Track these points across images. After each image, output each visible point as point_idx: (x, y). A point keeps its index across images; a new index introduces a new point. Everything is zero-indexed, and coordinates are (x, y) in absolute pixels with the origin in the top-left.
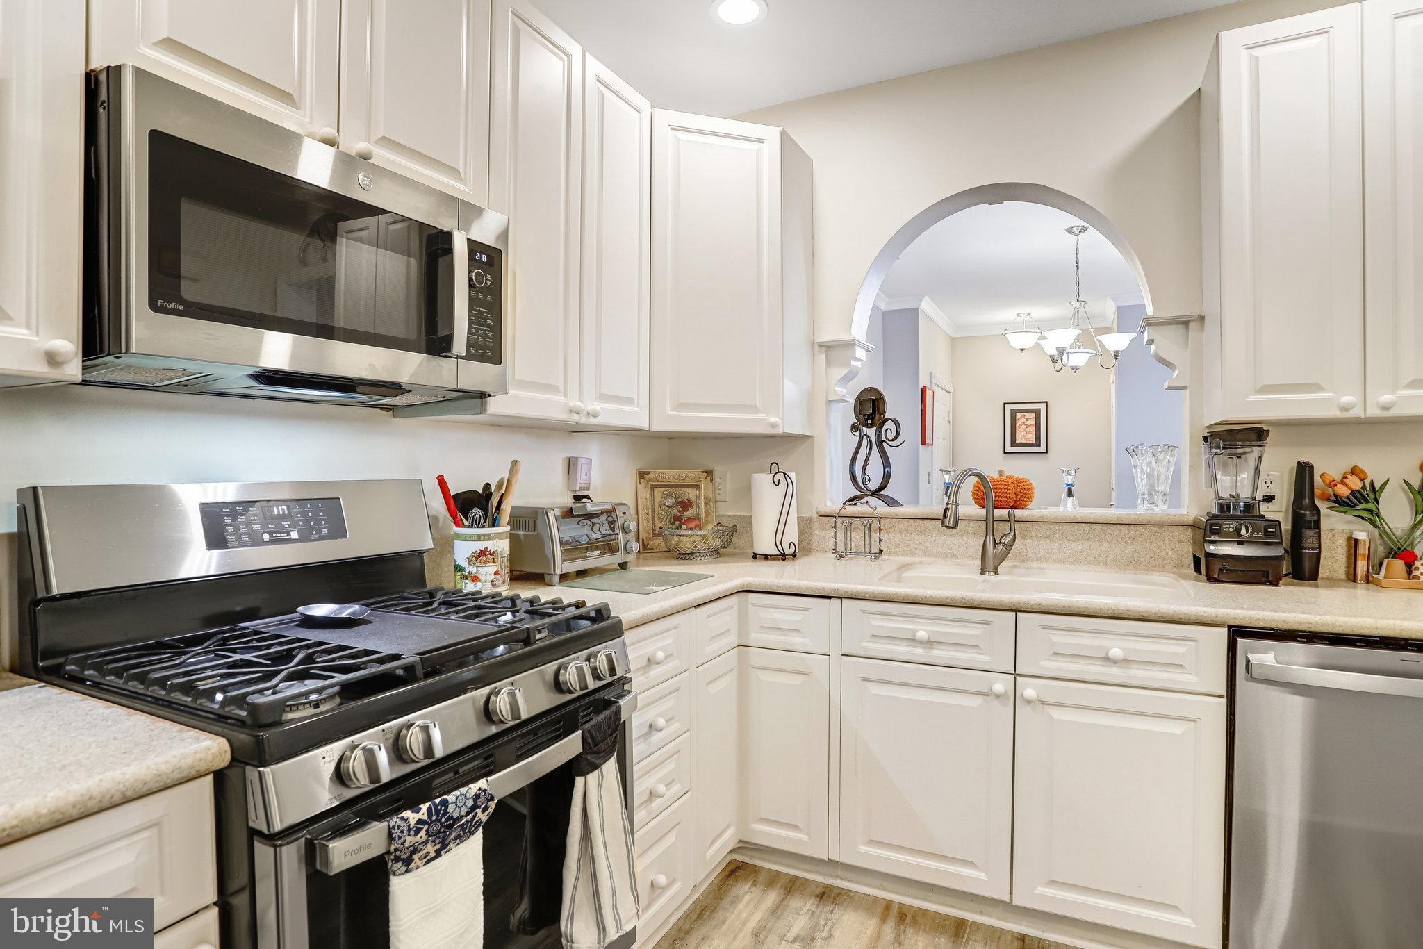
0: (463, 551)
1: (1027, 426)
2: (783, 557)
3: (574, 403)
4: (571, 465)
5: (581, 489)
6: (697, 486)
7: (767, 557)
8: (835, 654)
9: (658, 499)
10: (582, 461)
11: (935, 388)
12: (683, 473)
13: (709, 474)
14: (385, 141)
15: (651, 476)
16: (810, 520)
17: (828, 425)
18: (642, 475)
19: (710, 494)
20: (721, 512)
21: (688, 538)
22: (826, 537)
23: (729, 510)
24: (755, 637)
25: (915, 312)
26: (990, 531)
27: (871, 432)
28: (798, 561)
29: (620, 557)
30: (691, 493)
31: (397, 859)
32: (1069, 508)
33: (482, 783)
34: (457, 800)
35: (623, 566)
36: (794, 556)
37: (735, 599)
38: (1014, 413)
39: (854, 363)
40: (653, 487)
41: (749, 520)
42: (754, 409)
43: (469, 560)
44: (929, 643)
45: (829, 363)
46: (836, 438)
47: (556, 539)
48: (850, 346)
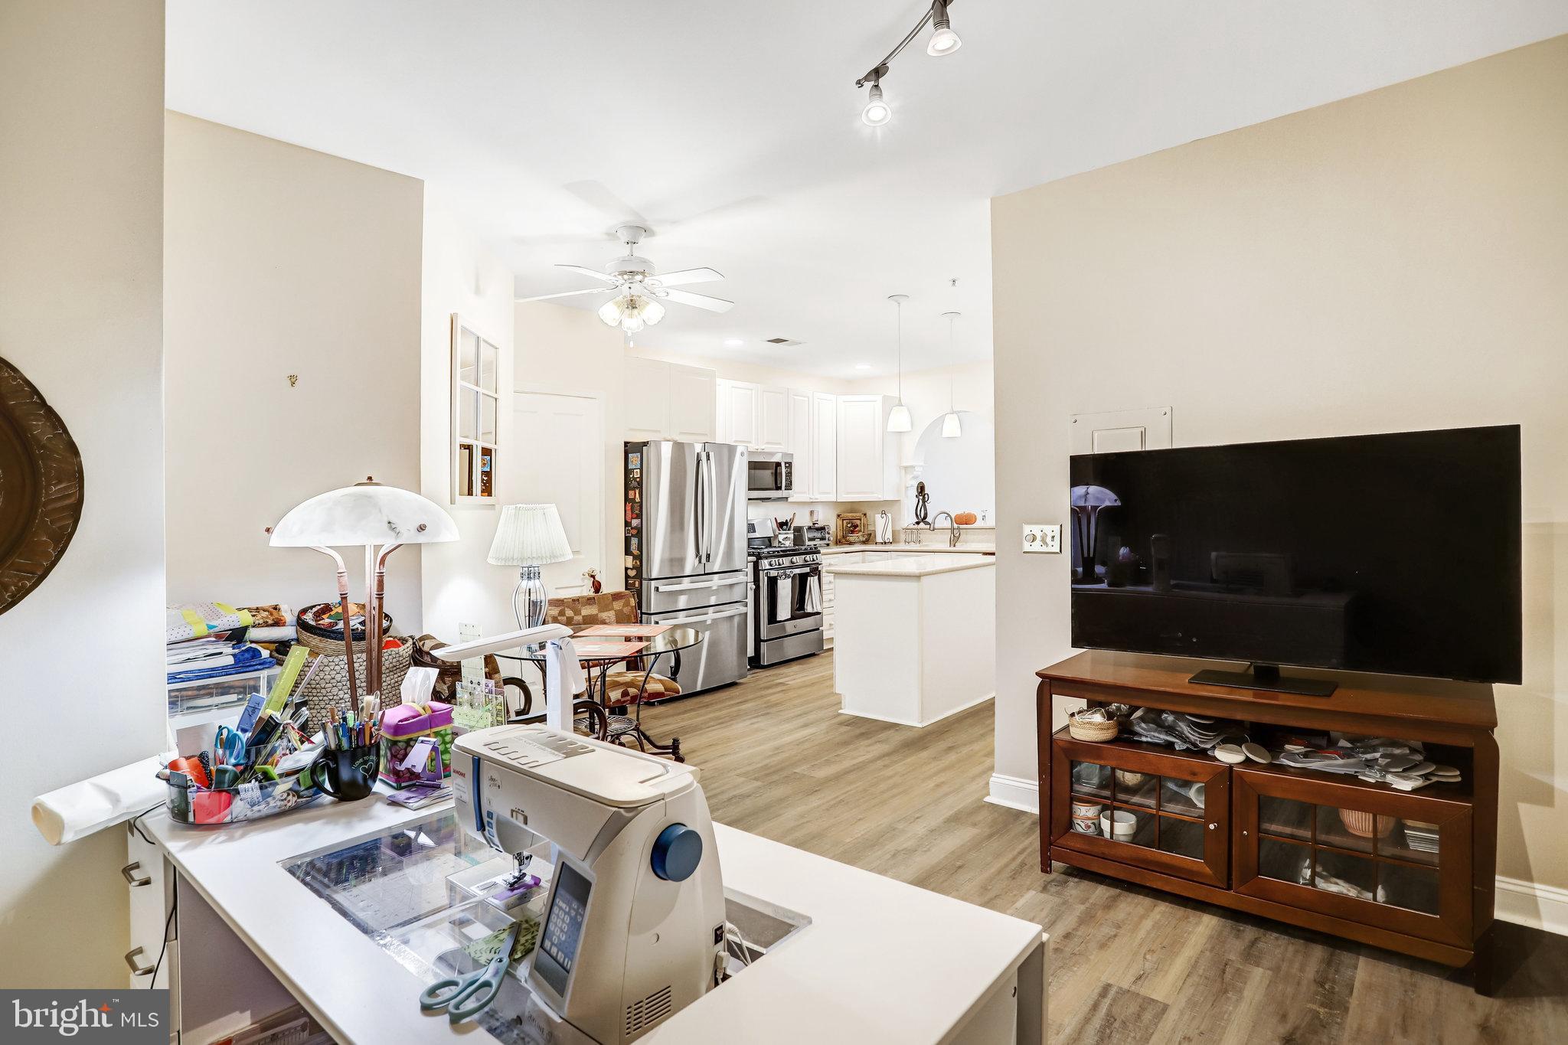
0: (781, 537)
2: (885, 543)
3: (813, 496)
4: (812, 513)
5: (815, 521)
6: (860, 520)
7: (881, 542)
9: (845, 524)
10: (815, 512)
12: (854, 515)
13: (865, 515)
14: (767, 443)
15: (843, 516)
16: (898, 530)
18: (839, 516)
19: (863, 521)
20: (866, 528)
21: (852, 538)
22: (903, 537)
23: (871, 528)
26: (953, 532)
27: (921, 497)
28: (893, 545)
29: (826, 542)
30: (858, 522)
31: (780, 577)
33: (795, 569)
35: (828, 545)
36: (890, 541)
37: (863, 552)
39: (914, 472)
40: (842, 519)
41: (875, 530)
45: (906, 473)
46: (911, 501)
47: (807, 535)
48: (913, 467)
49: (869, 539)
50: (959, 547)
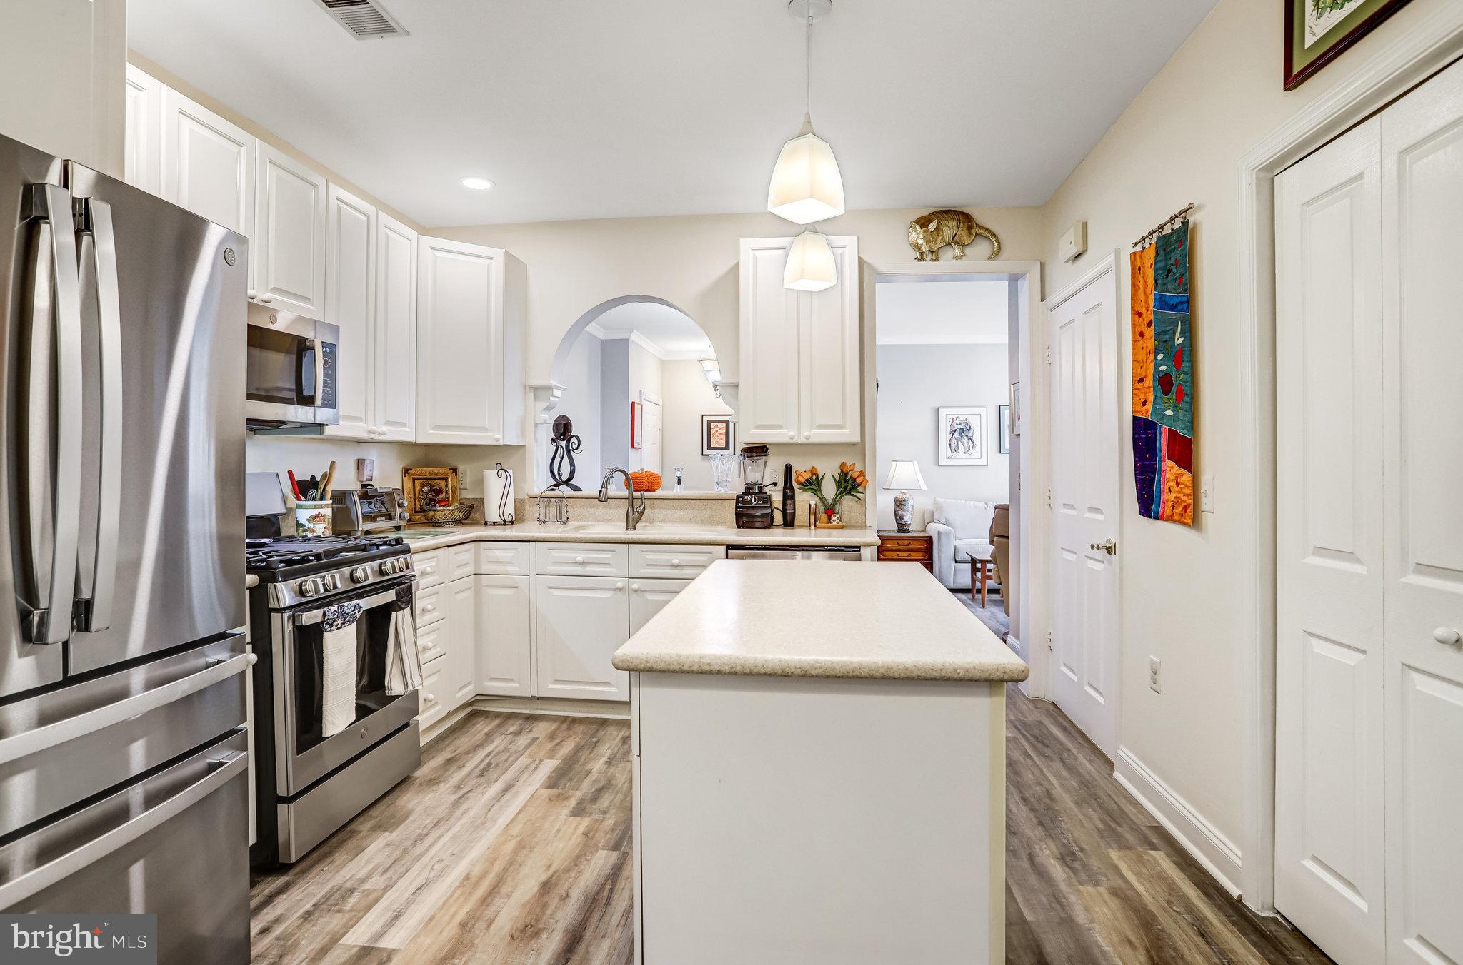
0: (303, 515)
1: (720, 434)
2: (505, 523)
3: (371, 427)
4: (360, 463)
5: (367, 480)
6: (446, 479)
7: (494, 524)
8: (533, 574)
9: (418, 488)
10: (367, 462)
11: (644, 403)
12: (436, 470)
13: (455, 470)
14: (276, 290)
15: (413, 472)
16: (523, 501)
17: (536, 440)
18: (406, 471)
19: (455, 484)
20: (463, 497)
21: (441, 512)
22: (533, 511)
23: (468, 495)
24: (485, 568)
25: (627, 341)
26: (631, 505)
27: (563, 443)
28: (515, 526)
29: (397, 522)
30: (442, 484)
31: (328, 624)
32: (678, 491)
33: (357, 601)
34: (349, 606)
35: (398, 528)
36: (512, 522)
37: (472, 545)
38: (709, 423)
39: (552, 398)
40: (414, 479)
41: (482, 501)
42: (485, 429)
43: (309, 520)
44: (583, 564)
45: (536, 398)
46: (541, 448)
47: (359, 509)
48: (549, 388)
49: (471, 513)
50: (642, 532)
